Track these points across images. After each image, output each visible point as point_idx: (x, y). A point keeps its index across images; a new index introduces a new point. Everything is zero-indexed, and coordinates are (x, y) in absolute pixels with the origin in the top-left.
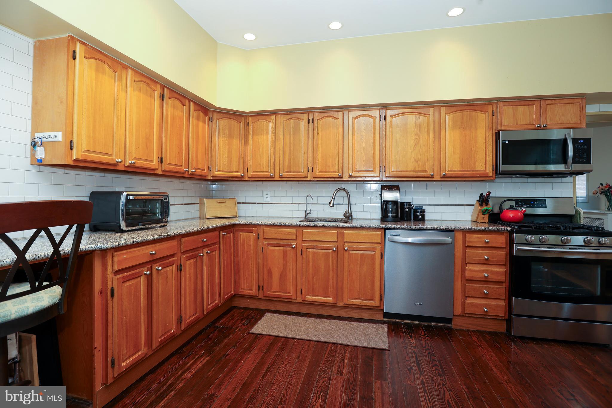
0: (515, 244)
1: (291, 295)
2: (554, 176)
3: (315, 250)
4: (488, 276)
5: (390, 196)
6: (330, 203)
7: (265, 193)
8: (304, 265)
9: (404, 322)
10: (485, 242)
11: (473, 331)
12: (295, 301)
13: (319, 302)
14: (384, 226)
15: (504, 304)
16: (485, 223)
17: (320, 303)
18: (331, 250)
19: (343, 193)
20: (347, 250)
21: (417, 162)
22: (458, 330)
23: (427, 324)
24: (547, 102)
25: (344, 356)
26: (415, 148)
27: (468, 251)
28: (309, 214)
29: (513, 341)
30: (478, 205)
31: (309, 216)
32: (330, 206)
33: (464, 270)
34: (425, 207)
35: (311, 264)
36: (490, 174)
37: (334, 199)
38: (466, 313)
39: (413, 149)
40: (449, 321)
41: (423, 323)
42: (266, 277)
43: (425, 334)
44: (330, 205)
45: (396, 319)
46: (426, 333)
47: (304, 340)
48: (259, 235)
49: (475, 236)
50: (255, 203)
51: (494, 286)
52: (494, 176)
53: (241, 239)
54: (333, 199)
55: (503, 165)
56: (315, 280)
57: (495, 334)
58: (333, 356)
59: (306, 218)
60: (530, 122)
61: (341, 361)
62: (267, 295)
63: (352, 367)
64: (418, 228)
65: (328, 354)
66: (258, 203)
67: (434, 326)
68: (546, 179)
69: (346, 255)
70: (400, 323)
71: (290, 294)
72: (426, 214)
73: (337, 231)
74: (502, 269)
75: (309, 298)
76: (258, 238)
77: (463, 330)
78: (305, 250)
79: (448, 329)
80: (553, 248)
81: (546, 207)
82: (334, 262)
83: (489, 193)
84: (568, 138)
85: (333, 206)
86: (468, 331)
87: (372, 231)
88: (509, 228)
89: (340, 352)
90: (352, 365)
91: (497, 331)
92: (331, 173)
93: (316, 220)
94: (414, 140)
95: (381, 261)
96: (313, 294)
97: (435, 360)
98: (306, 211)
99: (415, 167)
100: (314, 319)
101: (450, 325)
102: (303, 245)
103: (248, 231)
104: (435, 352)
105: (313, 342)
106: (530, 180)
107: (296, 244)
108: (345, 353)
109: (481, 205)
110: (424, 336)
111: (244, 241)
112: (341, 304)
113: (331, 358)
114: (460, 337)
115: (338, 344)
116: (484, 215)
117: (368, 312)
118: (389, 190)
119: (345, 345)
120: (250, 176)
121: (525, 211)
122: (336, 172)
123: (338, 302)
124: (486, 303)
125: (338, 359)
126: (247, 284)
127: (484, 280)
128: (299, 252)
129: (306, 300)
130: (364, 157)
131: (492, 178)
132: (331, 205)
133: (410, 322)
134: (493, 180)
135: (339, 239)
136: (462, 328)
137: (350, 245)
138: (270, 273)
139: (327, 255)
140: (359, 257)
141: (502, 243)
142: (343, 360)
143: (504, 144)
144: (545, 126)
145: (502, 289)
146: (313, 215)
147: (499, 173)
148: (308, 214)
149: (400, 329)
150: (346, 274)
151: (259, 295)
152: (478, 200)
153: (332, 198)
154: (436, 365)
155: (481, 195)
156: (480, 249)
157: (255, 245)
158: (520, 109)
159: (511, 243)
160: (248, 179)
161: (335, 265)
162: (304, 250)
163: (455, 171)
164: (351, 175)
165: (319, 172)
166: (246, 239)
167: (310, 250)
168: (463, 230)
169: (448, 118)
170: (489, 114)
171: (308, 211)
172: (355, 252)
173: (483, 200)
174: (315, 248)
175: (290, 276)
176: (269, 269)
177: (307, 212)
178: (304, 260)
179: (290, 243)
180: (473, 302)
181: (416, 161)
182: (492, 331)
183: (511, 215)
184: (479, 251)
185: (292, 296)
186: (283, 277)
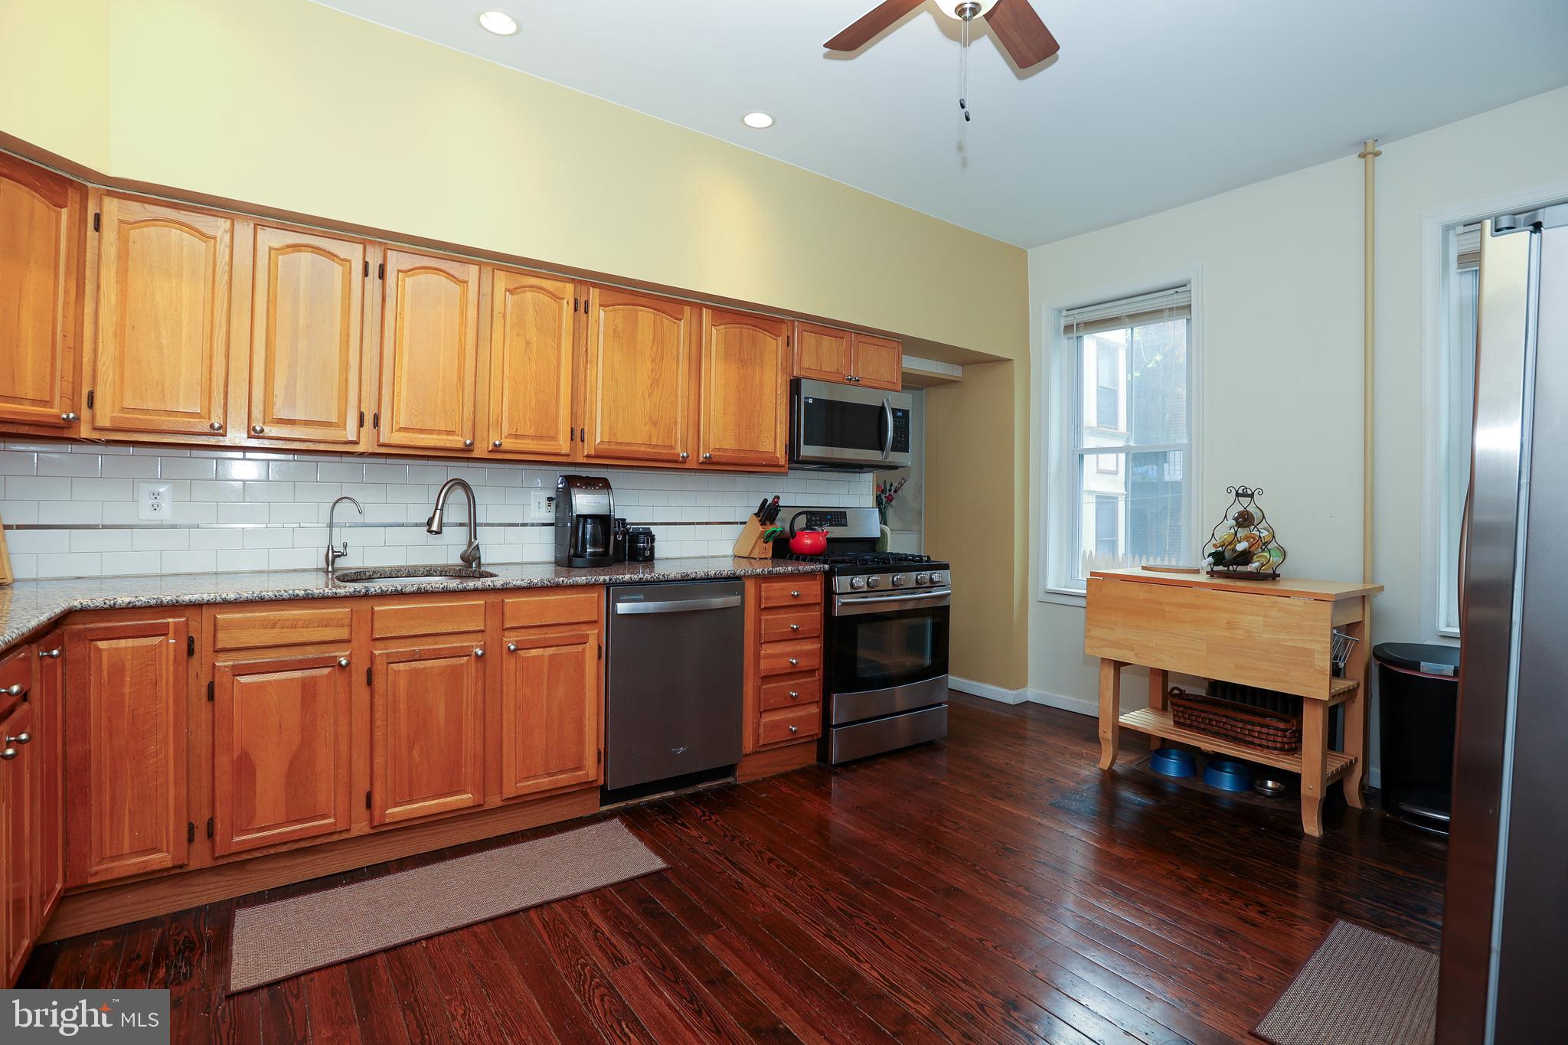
0: (838, 594)
1: (332, 820)
2: (865, 469)
3: (414, 664)
4: (797, 663)
5: (584, 502)
6: (430, 523)
7: (146, 489)
8: (378, 715)
9: (645, 801)
10: (793, 595)
11: (771, 777)
12: (345, 836)
13: (430, 815)
14: (607, 578)
15: (818, 710)
16: (766, 559)
17: (426, 820)
18: (467, 656)
19: (459, 494)
20: (515, 650)
21: (655, 424)
22: (749, 784)
23: (690, 791)
24: (861, 338)
25: (591, 923)
26: (650, 391)
27: (766, 617)
28: (339, 556)
29: (836, 774)
30: (756, 521)
31: (340, 563)
32: (430, 531)
33: (757, 658)
34: (654, 529)
35: (403, 706)
36: (782, 462)
37: (442, 510)
38: (763, 745)
39: (647, 395)
40: (729, 770)
41: (682, 792)
42: (224, 786)
43: (704, 812)
44: (430, 527)
45: (626, 800)
46: (705, 810)
47: (447, 932)
48: (191, 642)
49: (777, 585)
50: (95, 527)
51: (804, 680)
52: (787, 466)
53: (105, 666)
54: (438, 512)
55: (805, 444)
56: (416, 753)
57: (803, 772)
58: (565, 934)
59: (330, 569)
60: (838, 369)
61: (596, 936)
62: (233, 850)
63: (630, 934)
64: (680, 577)
65: (549, 935)
66: (104, 527)
67: (706, 790)
68: (842, 474)
69: (510, 664)
70: (638, 806)
71: (329, 817)
72: (656, 544)
73: (482, 602)
74: (815, 646)
75: (396, 812)
76: (191, 652)
77: (757, 782)
78: (385, 667)
79: (732, 787)
80: (883, 596)
81: (846, 525)
82: (476, 688)
83: (778, 497)
84: (886, 405)
85: (438, 533)
86: (764, 779)
87: (576, 594)
88: (827, 567)
89: (571, 919)
90: (628, 931)
91: (804, 765)
92: (439, 434)
93: (368, 574)
94: (649, 373)
95: (598, 666)
96: (410, 795)
97: (763, 852)
98: (330, 547)
99: (650, 438)
100: (420, 869)
101: (730, 780)
102: (377, 652)
103: (140, 634)
104: (750, 838)
105: (481, 926)
106: (836, 475)
107: (351, 653)
108: (586, 914)
109: (763, 523)
110: (704, 815)
111: (117, 671)
112: (494, 801)
113: (565, 941)
114: (764, 796)
115: (549, 903)
116: (766, 543)
117: (561, 804)
118: (586, 488)
119: (570, 898)
120: (104, 421)
121: (827, 532)
122: (453, 435)
123: (486, 799)
124: (791, 715)
125: (584, 935)
126: (131, 831)
127: (789, 671)
128: (359, 678)
129: (387, 821)
130: (534, 400)
131: (783, 470)
132: (432, 528)
133: (657, 796)
134: (786, 474)
135: (488, 622)
136: (753, 779)
137: (524, 636)
138: (245, 768)
139: (455, 673)
140: (546, 664)
141: (816, 596)
142: (598, 931)
143: (806, 403)
144: (858, 381)
145: (815, 682)
146: (352, 562)
147: (795, 460)
148: (335, 557)
149: (650, 819)
150: (508, 717)
151: (189, 860)
152: (756, 512)
153: (436, 509)
154: (770, 860)
155: (765, 501)
156: (783, 610)
157: (176, 679)
158: (826, 341)
159: (829, 594)
160: (95, 435)
161: (480, 698)
162: (380, 666)
163: (725, 450)
164: (500, 445)
165: (401, 429)
166: (128, 664)
167: (402, 666)
168: (759, 575)
169: (715, 335)
170: (782, 341)
171: (335, 549)
172: (533, 652)
173: (768, 512)
174: (417, 656)
175: (324, 761)
176: (240, 756)
177: (333, 552)
178: (379, 702)
179: (327, 655)
180: (773, 719)
181: (653, 423)
182: (798, 767)
183: (808, 542)
184: (782, 616)
185: (335, 824)
186: (299, 773)
